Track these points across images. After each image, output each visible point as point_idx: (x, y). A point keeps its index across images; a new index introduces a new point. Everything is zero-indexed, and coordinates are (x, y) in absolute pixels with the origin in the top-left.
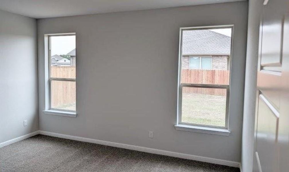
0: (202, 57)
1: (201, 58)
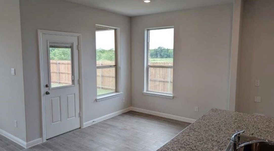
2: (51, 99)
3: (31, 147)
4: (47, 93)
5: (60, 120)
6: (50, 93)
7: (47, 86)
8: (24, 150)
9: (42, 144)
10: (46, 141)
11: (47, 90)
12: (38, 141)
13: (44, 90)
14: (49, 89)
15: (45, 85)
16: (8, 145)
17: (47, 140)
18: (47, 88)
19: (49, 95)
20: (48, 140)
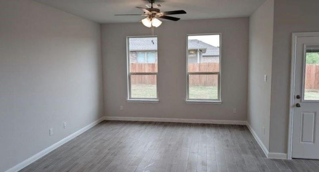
0: (148, 52)
1: (146, 53)
2: (302, 113)
3: (273, 159)
4: (298, 105)
5: (312, 141)
6: (300, 105)
7: (298, 97)
8: (265, 158)
9: (285, 161)
10: (291, 159)
11: (298, 101)
12: (280, 155)
13: (293, 101)
14: (301, 101)
15: (296, 96)
16: (255, 148)
17: (293, 158)
18: (299, 100)
19: (300, 108)
20: (294, 160)
